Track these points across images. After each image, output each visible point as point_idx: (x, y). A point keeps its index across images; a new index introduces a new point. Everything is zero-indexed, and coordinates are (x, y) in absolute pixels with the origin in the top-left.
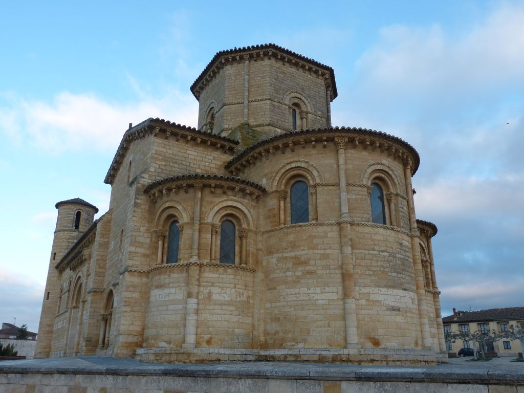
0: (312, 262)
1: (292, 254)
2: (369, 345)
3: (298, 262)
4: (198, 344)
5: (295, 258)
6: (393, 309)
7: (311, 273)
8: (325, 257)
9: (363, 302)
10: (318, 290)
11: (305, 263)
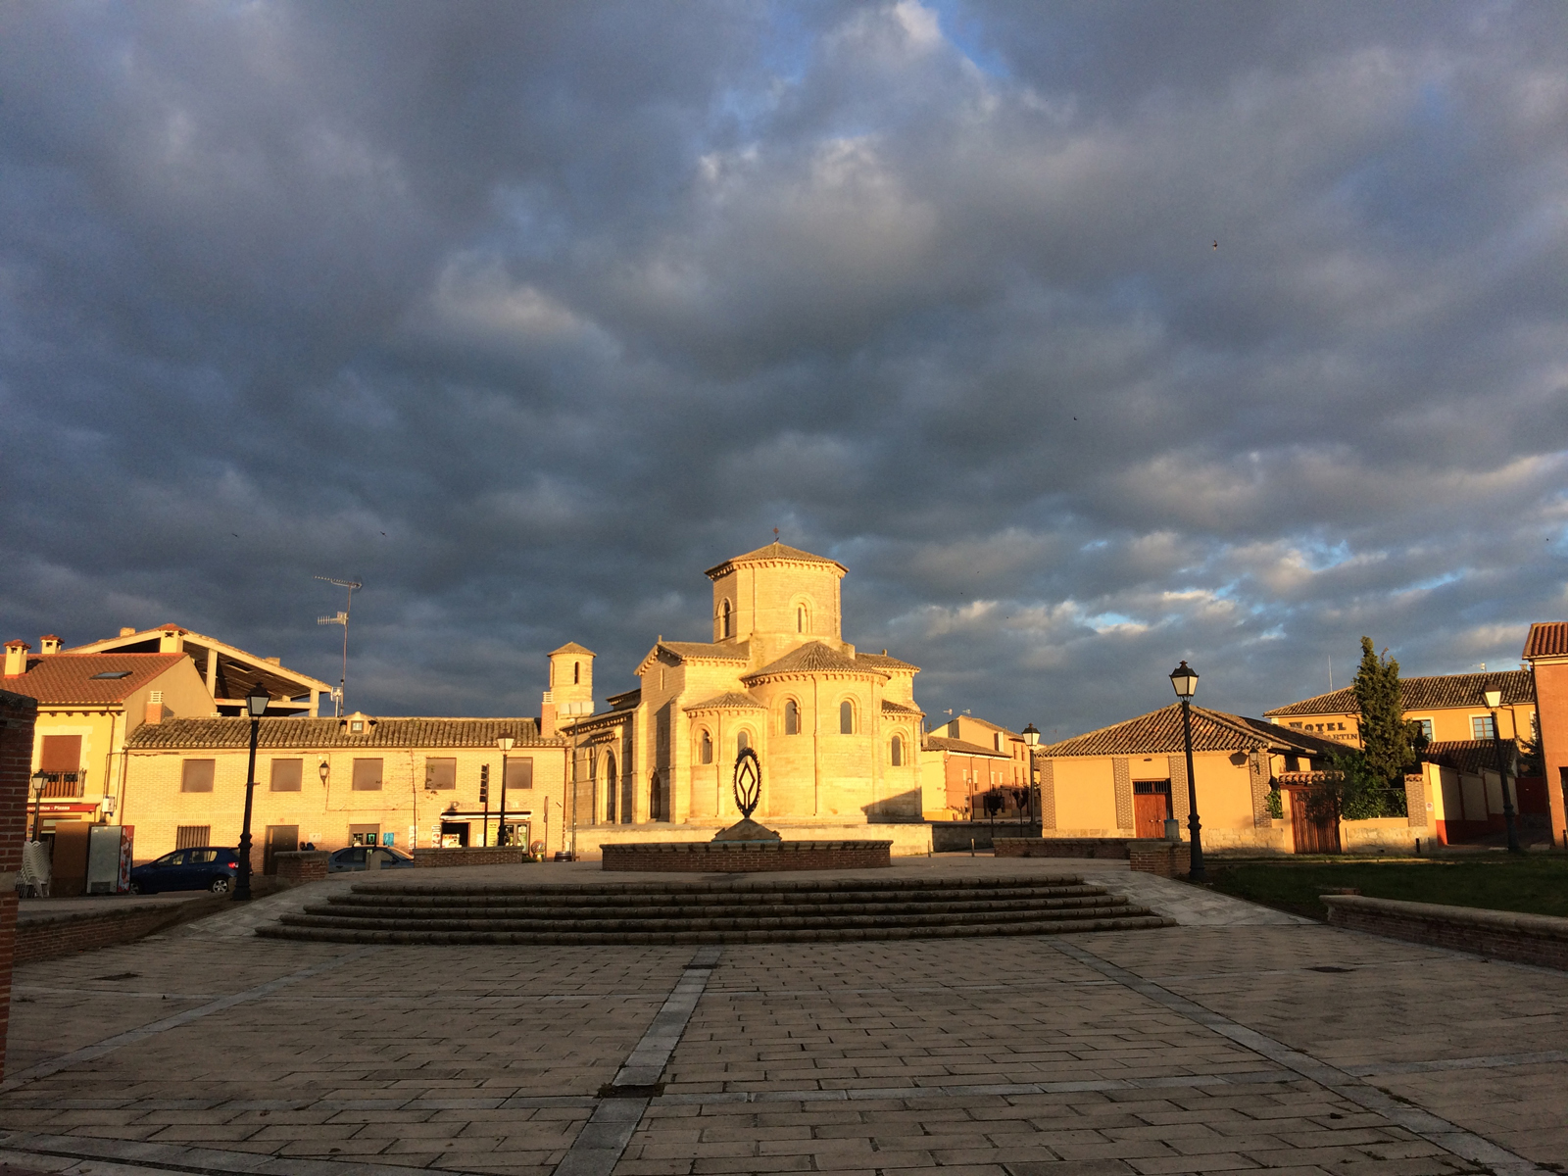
0: (797, 762)
1: (785, 756)
2: (831, 813)
3: (789, 762)
4: (726, 815)
5: (787, 758)
6: (849, 791)
7: (796, 769)
8: (805, 758)
9: (828, 787)
10: (800, 780)
11: (793, 762)
